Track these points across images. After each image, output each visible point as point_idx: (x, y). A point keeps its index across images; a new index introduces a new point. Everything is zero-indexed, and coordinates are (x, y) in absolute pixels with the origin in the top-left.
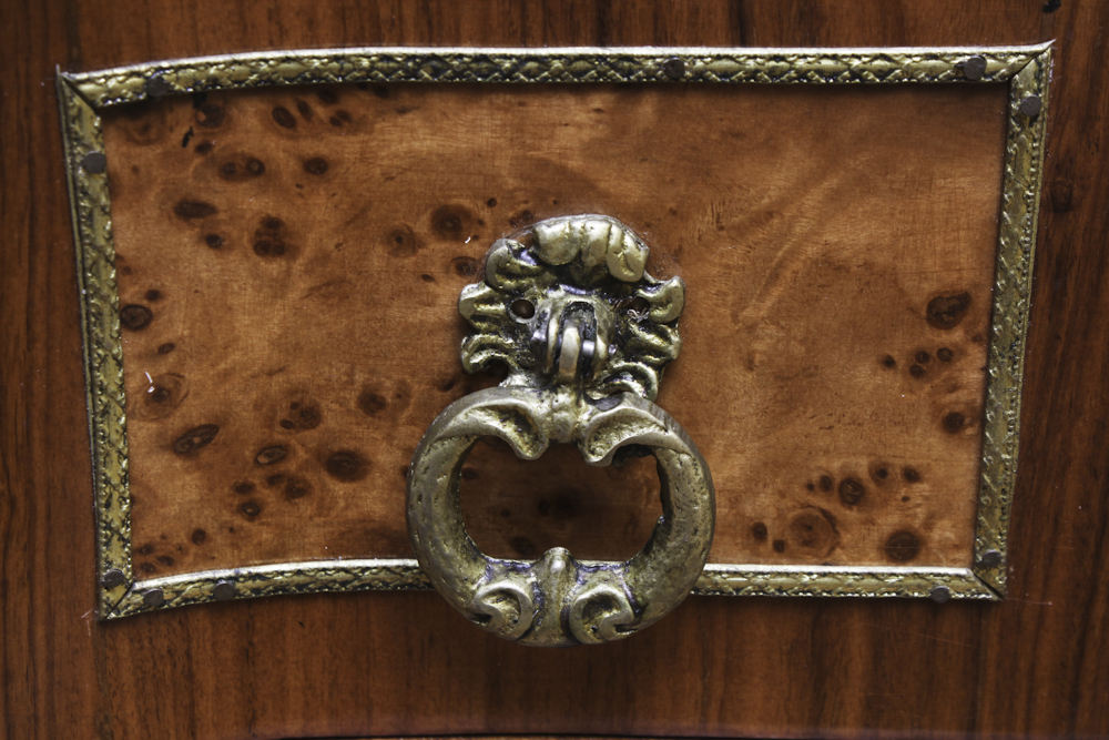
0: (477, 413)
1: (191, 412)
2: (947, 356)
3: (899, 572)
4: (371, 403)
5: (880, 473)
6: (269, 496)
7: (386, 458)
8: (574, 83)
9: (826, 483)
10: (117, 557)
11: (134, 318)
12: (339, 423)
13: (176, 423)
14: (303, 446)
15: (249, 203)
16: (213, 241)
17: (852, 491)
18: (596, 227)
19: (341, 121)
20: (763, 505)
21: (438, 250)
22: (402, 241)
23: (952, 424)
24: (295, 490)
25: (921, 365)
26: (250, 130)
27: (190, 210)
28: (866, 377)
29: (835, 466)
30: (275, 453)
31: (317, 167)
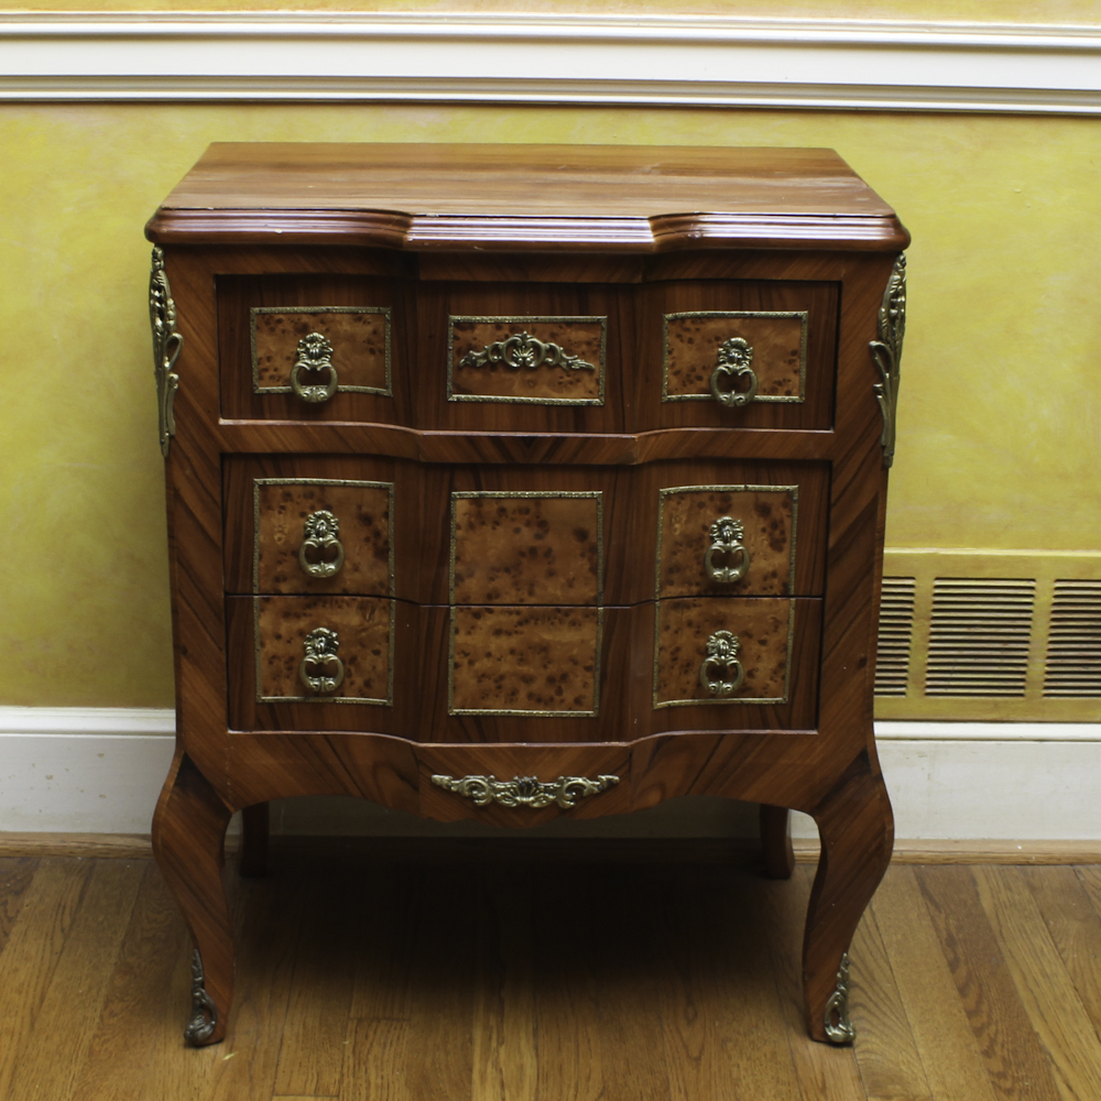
0: (722, 368)
1: (677, 368)
2: (794, 361)
3: (787, 398)
4: (704, 368)
5: (784, 380)
6: (687, 383)
7: (706, 377)
8: (736, 317)
9: (775, 382)
10: (665, 391)
11: (670, 353)
12: (699, 371)
13: (674, 370)
14: (693, 374)
15: (687, 335)
16: (682, 341)
17: (780, 383)
18: (740, 339)
19: (702, 323)
20: (766, 386)
21: (715, 343)
22: (710, 341)
23: (795, 372)
24: (691, 382)
25: (791, 362)
26: (688, 324)
27: (679, 336)
28: (782, 364)
29: (777, 379)
30: (688, 376)
31: (698, 330)
